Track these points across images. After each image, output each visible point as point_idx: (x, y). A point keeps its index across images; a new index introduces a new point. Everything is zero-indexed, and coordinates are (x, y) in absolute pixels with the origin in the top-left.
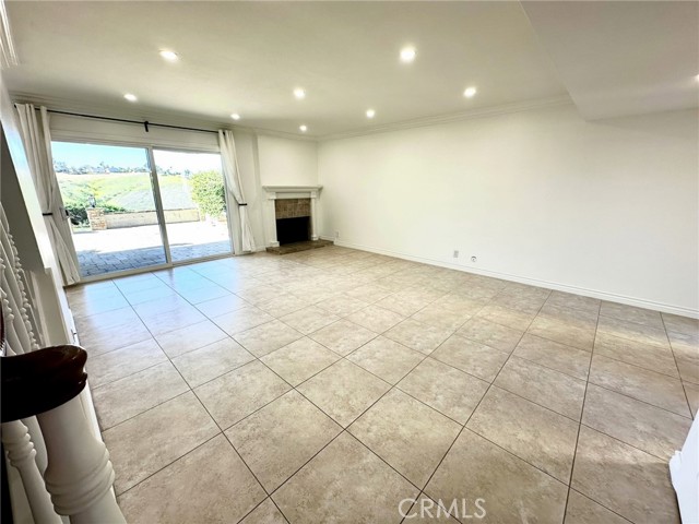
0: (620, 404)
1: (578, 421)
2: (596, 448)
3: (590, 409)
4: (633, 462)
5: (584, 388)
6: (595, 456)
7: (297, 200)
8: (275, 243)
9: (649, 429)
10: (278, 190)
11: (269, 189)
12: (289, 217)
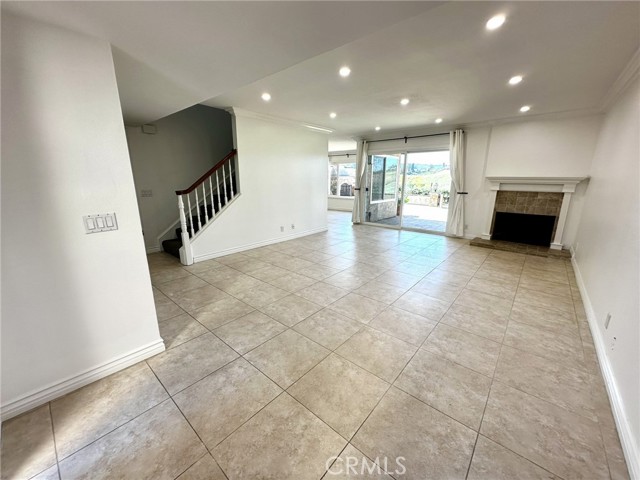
0: (211, 360)
1: (213, 331)
2: (194, 329)
3: (217, 342)
4: (178, 337)
5: (237, 350)
6: (191, 326)
7: (537, 193)
8: (486, 235)
9: (186, 360)
10: (502, 181)
11: (492, 180)
12: (515, 211)
